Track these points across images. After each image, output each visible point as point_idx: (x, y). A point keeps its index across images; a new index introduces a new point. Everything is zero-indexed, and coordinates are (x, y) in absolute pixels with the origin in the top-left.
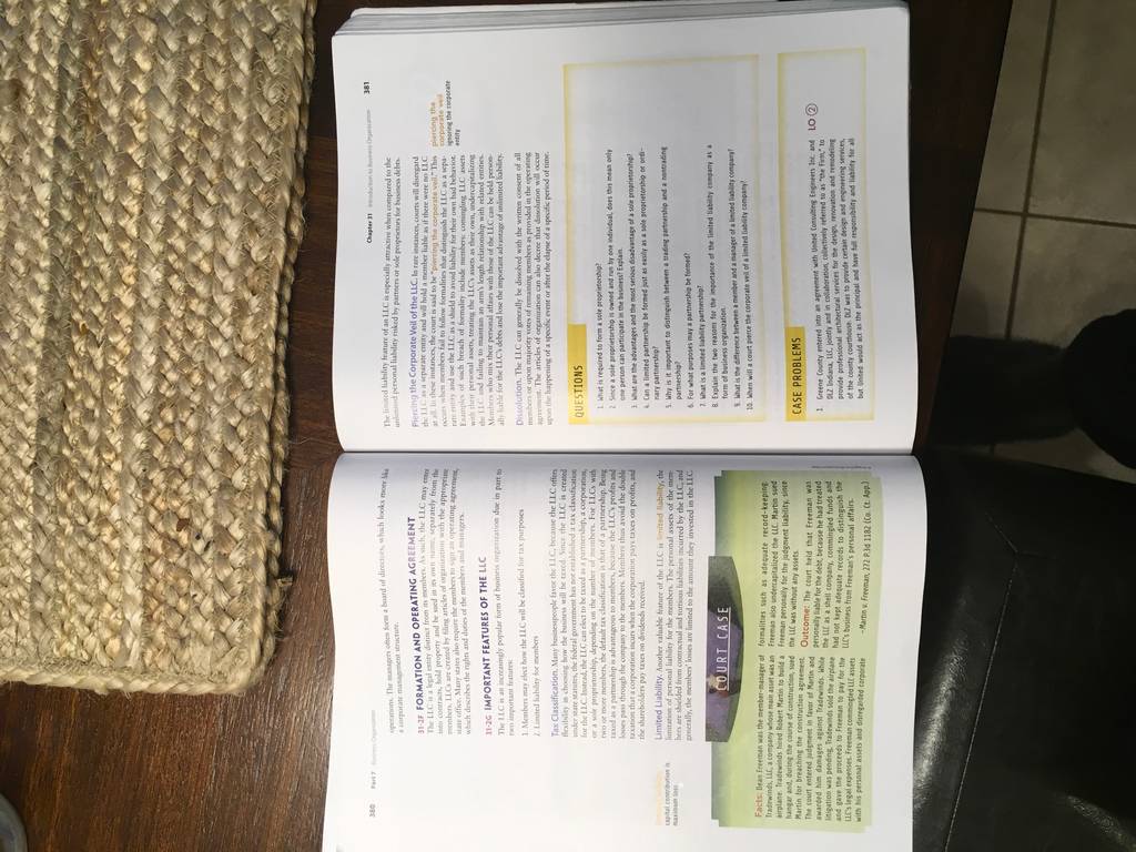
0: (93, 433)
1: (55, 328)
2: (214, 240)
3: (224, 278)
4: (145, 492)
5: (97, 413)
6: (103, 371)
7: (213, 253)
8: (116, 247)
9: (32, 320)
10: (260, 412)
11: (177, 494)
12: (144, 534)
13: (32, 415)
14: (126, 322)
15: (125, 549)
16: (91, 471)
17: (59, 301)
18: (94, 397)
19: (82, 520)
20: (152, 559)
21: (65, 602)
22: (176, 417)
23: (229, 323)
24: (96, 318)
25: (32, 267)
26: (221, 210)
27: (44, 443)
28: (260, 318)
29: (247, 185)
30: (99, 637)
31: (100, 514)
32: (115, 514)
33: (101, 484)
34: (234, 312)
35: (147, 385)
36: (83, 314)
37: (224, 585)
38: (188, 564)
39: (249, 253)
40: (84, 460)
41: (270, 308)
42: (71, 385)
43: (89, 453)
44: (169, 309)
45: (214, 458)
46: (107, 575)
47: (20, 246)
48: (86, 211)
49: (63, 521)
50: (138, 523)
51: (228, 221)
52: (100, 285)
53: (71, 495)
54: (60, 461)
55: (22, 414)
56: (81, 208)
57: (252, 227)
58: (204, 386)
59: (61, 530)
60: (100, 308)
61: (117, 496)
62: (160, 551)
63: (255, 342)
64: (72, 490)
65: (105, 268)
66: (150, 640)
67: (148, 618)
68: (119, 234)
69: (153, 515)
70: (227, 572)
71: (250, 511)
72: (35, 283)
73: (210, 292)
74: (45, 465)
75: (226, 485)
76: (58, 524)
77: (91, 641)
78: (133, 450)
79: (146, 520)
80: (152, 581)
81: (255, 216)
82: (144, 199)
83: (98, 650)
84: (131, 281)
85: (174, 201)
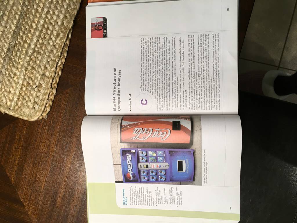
0: (18, 54)
1: (17, 28)
2: (57, 18)
3: (57, 27)
4: (26, 71)
5: (20, 50)
6: (24, 40)
7: (55, 21)
8: (35, 14)
9: (13, 25)
10: (56, 60)
11: (32, 73)
12: (23, 80)
13: (7, 46)
14: (32, 31)
15: (18, 82)
16: (16, 62)
17: (19, 22)
18: (21, 46)
19: (11, 73)
20: (23, 86)
21: (2, 91)
22: (37, 56)
23: (55, 38)
24: (26, 29)
25: (16, 13)
26: (60, 11)
27: (8, 54)
28: (62, 38)
29: (67, 7)
30: (6, 101)
31: (15, 73)
32: (18, 74)
33: (17, 66)
34: (56, 35)
35: (33, 46)
36: (23, 27)
37: (37, 97)
38: (31, 89)
39: (64, 23)
40: (15, 60)
41: (65, 37)
42: (17, 42)
43: (16, 58)
44: (42, 31)
45: (43, 67)
46: (12, 87)
47: (15, 8)
48: (31, 4)
49: (7, 72)
50: (23, 77)
51: (61, 14)
52: (29, 22)
53: (10, 67)
54: (10, 59)
55: (5, 46)
56: (30, 3)
57: (65, 17)
58: (45, 50)
59: (6, 74)
60: (28, 27)
61: (20, 70)
62: (26, 85)
63: (59, 44)
64: (11, 66)
65: (32, 17)
66: (17, 104)
67: (18, 99)
68: (37, 11)
69: (26, 77)
70: (39, 94)
71: (48, 82)
72: (15, 17)
73: (52, 29)
74: (6, 59)
75: (44, 74)
76: (6, 73)
77: (4, 101)
78: (26, 61)
79: (24, 77)
80: (22, 91)
81: (67, 15)
82: (44, 4)
83: (5, 103)
84: (36, 22)
85: (51, 7)
